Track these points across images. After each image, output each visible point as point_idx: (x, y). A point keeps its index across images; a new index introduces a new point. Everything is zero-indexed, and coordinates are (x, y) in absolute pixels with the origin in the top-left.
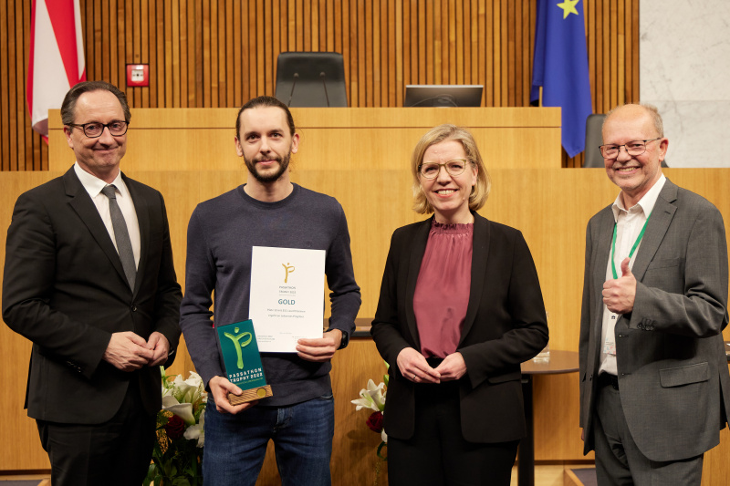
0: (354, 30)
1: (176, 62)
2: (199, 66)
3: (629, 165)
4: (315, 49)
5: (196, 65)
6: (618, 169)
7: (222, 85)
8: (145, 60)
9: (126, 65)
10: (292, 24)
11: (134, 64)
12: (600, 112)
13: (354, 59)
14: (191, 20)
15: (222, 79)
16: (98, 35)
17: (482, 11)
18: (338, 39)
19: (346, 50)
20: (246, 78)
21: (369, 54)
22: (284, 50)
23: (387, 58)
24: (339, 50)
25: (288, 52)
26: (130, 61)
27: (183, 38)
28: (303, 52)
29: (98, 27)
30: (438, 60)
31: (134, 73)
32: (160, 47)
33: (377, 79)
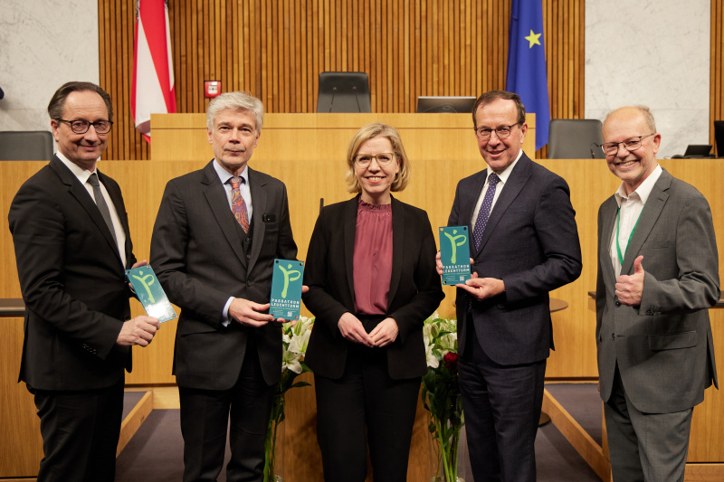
0: (373, 56)
1: (241, 80)
2: (259, 83)
3: (628, 159)
4: (345, 70)
5: (256, 82)
6: (618, 164)
7: (276, 97)
8: (218, 78)
9: (204, 81)
10: (327, 51)
11: (210, 81)
12: (555, 117)
13: (373, 78)
14: (252, 48)
15: (275, 92)
16: (184, 59)
17: (468, 42)
18: (362, 63)
19: (367, 71)
20: (293, 91)
21: (384, 74)
22: (321, 71)
23: (398, 77)
24: (362, 70)
25: (324, 72)
26: (207, 78)
27: (247, 62)
28: (336, 72)
29: (183, 53)
30: (435, 79)
31: (210, 87)
32: (229, 68)
33: (390, 92)
